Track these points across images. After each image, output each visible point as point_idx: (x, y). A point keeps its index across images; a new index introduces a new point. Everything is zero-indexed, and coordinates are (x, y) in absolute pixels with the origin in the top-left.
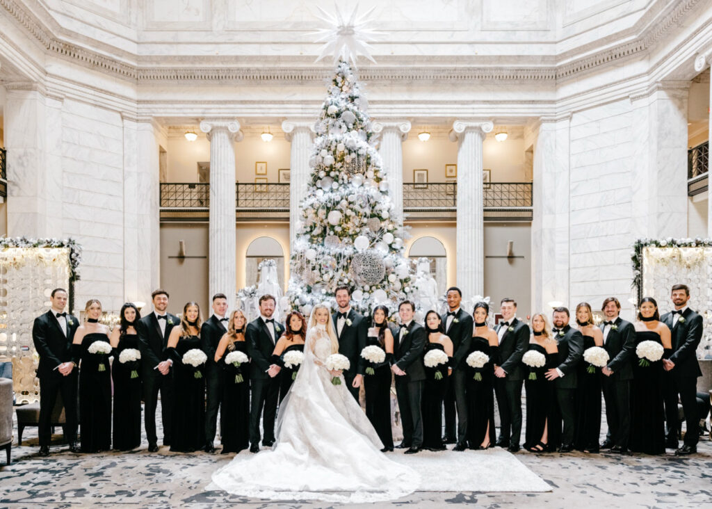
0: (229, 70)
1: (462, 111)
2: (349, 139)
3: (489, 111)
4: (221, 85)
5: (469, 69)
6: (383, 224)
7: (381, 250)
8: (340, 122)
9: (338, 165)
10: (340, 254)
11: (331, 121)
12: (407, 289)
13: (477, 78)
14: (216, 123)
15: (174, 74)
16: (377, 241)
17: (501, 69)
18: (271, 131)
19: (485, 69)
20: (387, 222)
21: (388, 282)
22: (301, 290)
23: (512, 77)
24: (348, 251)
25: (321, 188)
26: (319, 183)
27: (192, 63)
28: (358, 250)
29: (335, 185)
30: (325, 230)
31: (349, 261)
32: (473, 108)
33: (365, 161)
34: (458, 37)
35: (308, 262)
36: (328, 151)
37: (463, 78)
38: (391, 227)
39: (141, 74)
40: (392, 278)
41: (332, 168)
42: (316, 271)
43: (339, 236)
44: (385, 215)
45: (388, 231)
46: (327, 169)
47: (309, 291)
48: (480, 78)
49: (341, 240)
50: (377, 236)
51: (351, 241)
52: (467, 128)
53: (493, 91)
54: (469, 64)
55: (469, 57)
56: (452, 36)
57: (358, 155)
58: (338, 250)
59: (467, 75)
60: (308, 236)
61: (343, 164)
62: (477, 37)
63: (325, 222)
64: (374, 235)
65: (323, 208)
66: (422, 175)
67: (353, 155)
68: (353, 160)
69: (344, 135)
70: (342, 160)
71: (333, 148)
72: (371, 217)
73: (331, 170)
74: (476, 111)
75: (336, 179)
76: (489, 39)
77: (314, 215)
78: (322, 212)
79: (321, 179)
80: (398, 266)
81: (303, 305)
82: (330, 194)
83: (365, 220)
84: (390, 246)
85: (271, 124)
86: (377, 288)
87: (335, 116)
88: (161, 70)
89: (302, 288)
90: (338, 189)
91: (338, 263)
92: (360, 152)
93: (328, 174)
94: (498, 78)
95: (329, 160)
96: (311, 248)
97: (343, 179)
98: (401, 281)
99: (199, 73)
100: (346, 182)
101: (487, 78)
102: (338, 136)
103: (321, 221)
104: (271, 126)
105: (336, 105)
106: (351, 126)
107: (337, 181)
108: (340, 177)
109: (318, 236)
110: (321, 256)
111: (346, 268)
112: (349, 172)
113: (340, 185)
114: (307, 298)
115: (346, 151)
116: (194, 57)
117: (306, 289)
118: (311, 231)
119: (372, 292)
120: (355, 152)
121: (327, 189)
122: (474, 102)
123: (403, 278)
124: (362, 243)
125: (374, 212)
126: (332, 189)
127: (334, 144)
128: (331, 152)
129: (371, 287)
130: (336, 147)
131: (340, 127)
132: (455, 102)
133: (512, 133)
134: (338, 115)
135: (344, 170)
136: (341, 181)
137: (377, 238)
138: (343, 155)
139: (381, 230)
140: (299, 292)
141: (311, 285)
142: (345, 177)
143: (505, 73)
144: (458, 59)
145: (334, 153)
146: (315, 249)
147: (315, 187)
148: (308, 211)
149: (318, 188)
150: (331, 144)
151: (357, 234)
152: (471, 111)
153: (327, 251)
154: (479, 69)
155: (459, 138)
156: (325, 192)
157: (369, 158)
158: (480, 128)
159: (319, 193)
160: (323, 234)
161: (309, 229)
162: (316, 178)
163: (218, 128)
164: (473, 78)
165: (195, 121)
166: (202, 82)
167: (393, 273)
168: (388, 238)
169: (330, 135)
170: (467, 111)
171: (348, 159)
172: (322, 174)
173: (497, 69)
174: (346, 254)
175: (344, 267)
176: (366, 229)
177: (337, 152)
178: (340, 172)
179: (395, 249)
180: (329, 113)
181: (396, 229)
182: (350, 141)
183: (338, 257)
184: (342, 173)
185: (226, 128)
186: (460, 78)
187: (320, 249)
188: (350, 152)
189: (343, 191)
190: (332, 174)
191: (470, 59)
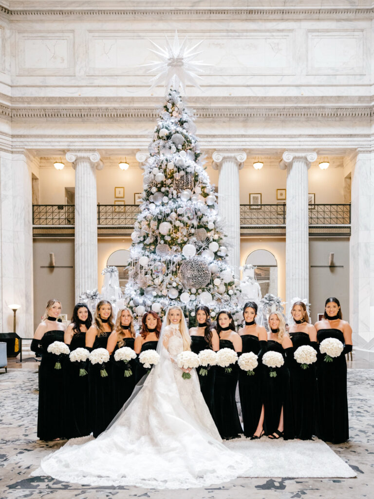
0: (90, 109)
1: (290, 143)
2: (178, 158)
3: (314, 143)
4: (83, 121)
5: (296, 108)
6: (209, 234)
7: (207, 257)
8: (170, 142)
9: (169, 181)
10: (170, 261)
11: (162, 142)
12: (231, 292)
13: (303, 116)
14: (80, 154)
15: (43, 112)
16: (204, 249)
17: (324, 108)
18: (127, 161)
19: (309, 108)
20: (213, 232)
21: (214, 285)
22: (135, 293)
23: (333, 115)
24: (177, 259)
25: (153, 203)
26: (151, 198)
27: (58, 103)
28: (186, 257)
29: (165, 199)
30: (156, 240)
31: (178, 267)
32: (300, 141)
33: (193, 179)
34: (286, 81)
35: (142, 267)
36: (159, 169)
37: (291, 115)
38: (216, 237)
39: (15, 112)
40: (217, 282)
41: (163, 184)
42: (148, 276)
43: (169, 245)
44: (211, 226)
45: (214, 240)
46: (159, 186)
47: (142, 294)
48: (306, 115)
49: (171, 248)
50: (204, 245)
51: (180, 249)
52: (295, 158)
53: (317, 126)
54: (296, 103)
55: (297, 98)
56: (281, 80)
57: (187, 173)
58: (168, 258)
59: (294, 114)
60: (142, 245)
61: (172, 181)
62: (304, 81)
63: (157, 232)
64: (200, 244)
65: (155, 220)
66: (257, 198)
67: (182, 173)
68: (182, 177)
69: (174, 155)
70: (172, 177)
71: (163, 167)
72: (198, 228)
73: (162, 186)
74: (302, 143)
75: (166, 194)
76: (313, 83)
77: (147, 227)
78: (154, 224)
79: (153, 194)
80: (223, 272)
81: (136, 306)
82: (161, 207)
83: (193, 231)
84: (216, 253)
85: (128, 155)
86: (203, 291)
87: (165, 138)
88: (31, 109)
89: (135, 291)
90: (167, 203)
91: (168, 268)
92: (189, 170)
93: (159, 190)
94: (321, 115)
95: (160, 177)
96: (143, 255)
97: (172, 194)
98: (225, 284)
99: (65, 112)
100: (175, 197)
101: (312, 115)
102: (169, 156)
103: (153, 232)
104: (128, 157)
105: (167, 128)
106: (180, 147)
107: (167, 196)
108: (170, 193)
109: (150, 244)
110: (152, 263)
111: (175, 273)
112: (178, 188)
113: (170, 199)
114: (140, 300)
115: (175, 169)
116: (60, 98)
117: (139, 292)
118: (144, 240)
119: (199, 294)
120: (183, 170)
121: (159, 203)
122: (300, 136)
123: (227, 282)
124: (189, 251)
125: (201, 223)
126: (162, 203)
127: (165, 163)
128: (162, 170)
129: (197, 291)
130: (166, 165)
131: (170, 148)
132: (284, 136)
133: (334, 162)
134: (169, 137)
135: (174, 186)
136: (170, 196)
137: (204, 247)
138: (173, 173)
139: (208, 239)
140: (133, 294)
141: (144, 288)
142: (175, 192)
143: (327, 111)
144: (287, 99)
145: (165, 171)
146: (148, 256)
147: (148, 201)
148: (142, 223)
149: (151, 203)
150: (162, 163)
151: (185, 243)
152: (299, 143)
153: (158, 258)
154: (305, 108)
155: (288, 167)
156: (156, 206)
157: (197, 176)
158: (306, 159)
159: (152, 207)
160: (155, 242)
161: (142, 239)
162: (149, 193)
163: (81, 158)
164: (300, 115)
165: (62, 153)
166: (67, 119)
167: (219, 277)
168: (214, 246)
169: (162, 155)
170: (294, 144)
171: (177, 176)
172: (154, 190)
173: (320, 108)
174: (175, 260)
175: (173, 272)
176: (194, 239)
177: (167, 170)
178: (169, 187)
179: (221, 257)
180: (161, 135)
181: (221, 239)
182: (179, 160)
183: (168, 263)
184: (172, 188)
185: (89, 159)
186: (288, 116)
187: (152, 256)
188: (179, 170)
189: (172, 205)
190: (163, 189)
191: (297, 99)
